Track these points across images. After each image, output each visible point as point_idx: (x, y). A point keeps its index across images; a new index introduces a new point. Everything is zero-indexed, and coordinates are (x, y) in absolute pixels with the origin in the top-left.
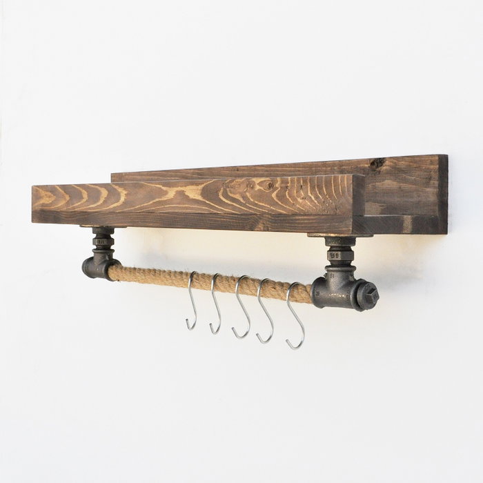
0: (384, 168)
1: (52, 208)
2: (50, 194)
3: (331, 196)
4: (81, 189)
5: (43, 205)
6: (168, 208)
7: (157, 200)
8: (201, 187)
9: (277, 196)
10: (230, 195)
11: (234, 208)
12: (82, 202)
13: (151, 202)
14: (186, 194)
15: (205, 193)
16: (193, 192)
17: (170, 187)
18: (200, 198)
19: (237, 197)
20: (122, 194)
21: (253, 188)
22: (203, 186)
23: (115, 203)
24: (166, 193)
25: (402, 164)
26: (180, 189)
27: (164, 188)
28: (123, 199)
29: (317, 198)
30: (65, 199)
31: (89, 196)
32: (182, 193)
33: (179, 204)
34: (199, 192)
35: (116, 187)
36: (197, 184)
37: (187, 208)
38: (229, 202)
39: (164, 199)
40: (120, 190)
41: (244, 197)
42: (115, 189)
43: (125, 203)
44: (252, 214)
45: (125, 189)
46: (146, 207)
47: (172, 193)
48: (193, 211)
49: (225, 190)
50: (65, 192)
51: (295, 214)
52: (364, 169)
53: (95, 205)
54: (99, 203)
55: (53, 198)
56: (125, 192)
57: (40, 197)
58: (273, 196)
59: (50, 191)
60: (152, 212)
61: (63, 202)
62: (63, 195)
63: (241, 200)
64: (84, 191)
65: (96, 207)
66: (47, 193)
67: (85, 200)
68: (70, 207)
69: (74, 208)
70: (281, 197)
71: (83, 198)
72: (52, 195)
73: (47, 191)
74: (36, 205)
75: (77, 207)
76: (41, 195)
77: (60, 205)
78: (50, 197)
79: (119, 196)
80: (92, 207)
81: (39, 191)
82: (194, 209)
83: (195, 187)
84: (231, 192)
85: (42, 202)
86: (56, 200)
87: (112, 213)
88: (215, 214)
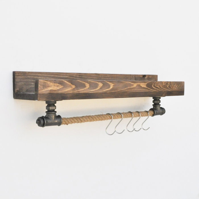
0: (146, 78)
1: (60, 92)
2: (58, 85)
3: (180, 86)
4: (85, 83)
5: (51, 90)
6: (133, 91)
7: (129, 88)
8: (146, 83)
10: (156, 86)
11: (157, 90)
12: (85, 89)
13: (126, 89)
14: (141, 85)
15: (147, 85)
16: (143, 85)
17: (134, 83)
18: (146, 87)
19: (158, 87)
20: (111, 85)
21: (163, 84)
22: (147, 83)
23: (106, 89)
24: (133, 85)
25: (150, 77)
26: (138, 84)
27: (132, 83)
28: (111, 87)
30: (72, 87)
31: (90, 86)
32: (139, 85)
33: (138, 89)
34: (146, 85)
36: (145, 82)
37: (140, 90)
38: (155, 88)
39: (132, 87)
41: (160, 87)
42: (108, 83)
43: (112, 89)
44: (162, 92)
45: (113, 83)
47: (135, 85)
48: (143, 91)
49: (154, 85)
50: (72, 84)
52: (141, 77)
54: (97, 89)
55: (61, 87)
56: (113, 85)
57: (48, 86)
58: (168, 86)
59: (58, 83)
60: (126, 92)
61: (70, 89)
62: (70, 85)
63: (159, 88)
64: (87, 84)
65: (95, 91)
66: (55, 84)
67: (87, 88)
68: (76, 91)
69: (79, 92)
70: (169, 87)
71: (86, 87)
72: (60, 85)
73: (55, 83)
74: (44, 90)
75: (81, 91)
76: (49, 85)
77: (67, 90)
78: (58, 86)
79: (109, 86)
80: (92, 91)
81: (47, 83)
82: (144, 90)
83: (144, 83)
84: (156, 85)
85: (50, 89)
86: (63, 87)
87: (105, 93)
88: (151, 92)
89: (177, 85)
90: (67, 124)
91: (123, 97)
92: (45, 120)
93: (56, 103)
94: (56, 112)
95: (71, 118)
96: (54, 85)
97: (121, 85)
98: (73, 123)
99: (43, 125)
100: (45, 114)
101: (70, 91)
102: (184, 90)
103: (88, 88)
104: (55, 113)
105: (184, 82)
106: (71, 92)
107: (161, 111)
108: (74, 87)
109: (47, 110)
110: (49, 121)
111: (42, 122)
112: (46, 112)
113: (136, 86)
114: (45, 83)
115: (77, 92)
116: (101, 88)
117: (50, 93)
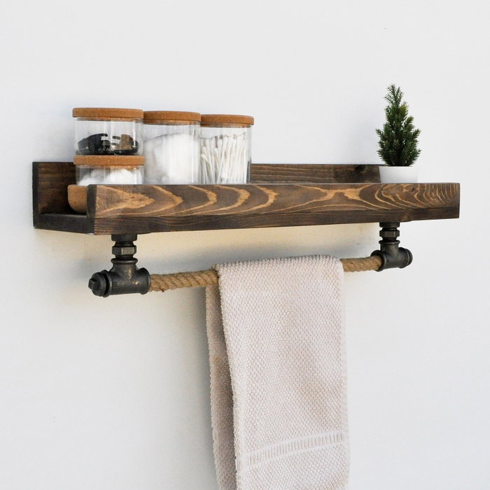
0: (364, 172)
1: (147, 213)
2: (141, 196)
3: (450, 196)
4: (206, 191)
6: (326, 208)
7: (315, 201)
8: (359, 190)
9: (418, 196)
10: (383, 194)
11: (387, 205)
12: (206, 205)
13: (308, 203)
14: (345, 195)
15: (362, 194)
16: (352, 193)
17: (329, 189)
18: (358, 198)
19: (390, 197)
20: (269, 196)
21: (402, 190)
22: (361, 189)
23: (258, 205)
24: (325, 194)
25: (375, 170)
26: (339, 191)
27: (323, 191)
28: (271, 200)
29: (442, 197)
30: (173, 201)
31: (218, 198)
32: (341, 195)
33: (339, 203)
34: (358, 194)
35: (262, 189)
36: (356, 187)
37: (345, 207)
38: (383, 201)
39: (322, 199)
40: (268, 191)
41: (395, 197)
42: (261, 191)
43: (273, 205)
45: (276, 191)
46: (301, 207)
47: (331, 195)
48: (351, 209)
49: (380, 192)
51: (429, 208)
52: (351, 172)
53: (229, 208)
54: (236, 205)
55: (148, 201)
56: (274, 194)
57: (119, 201)
58: (415, 196)
59: (142, 194)
60: (309, 212)
61: (169, 206)
62: (170, 197)
63: (393, 200)
64: (210, 193)
65: (231, 210)
66: (135, 195)
67: (212, 203)
68: (184, 212)
69: (191, 212)
70: (420, 197)
71: (209, 201)
72: (147, 198)
73: (134, 192)
74: (108, 210)
75: (196, 211)
76: (121, 198)
77: (163, 209)
78: (141, 200)
79: (266, 198)
80: (224, 210)
81: (116, 193)
82: (353, 207)
83: (354, 190)
84: (385, 194)
85: (122, 206)
86: (154, 203)
87: (255, 215)
88: (371, 210)
89: (439, 191)
90: (163, 291)
91: (301, 223)
92: (110, 279)
93: (136, 239)
94: (136, 260)
95: (173, 275)
96: (133, 198)
97: (295, 195)
98: (176, 286)
99: (105, 293)
100: (109, 266)
101: (170, 210)
102: (459, 205)
103: (215, 203)
104: (135, 263)
105: (459, 184)
106: (173, 214)
107: (400, 257)
108: (179, 200)
109: (114, 257)
110: (120, 283)
111: (103, 284)
112: (113, 260)
113: (334, 197)
114: (112, 192)
115: (187, 213)
116: (246, 203)
117: (123, 217)
